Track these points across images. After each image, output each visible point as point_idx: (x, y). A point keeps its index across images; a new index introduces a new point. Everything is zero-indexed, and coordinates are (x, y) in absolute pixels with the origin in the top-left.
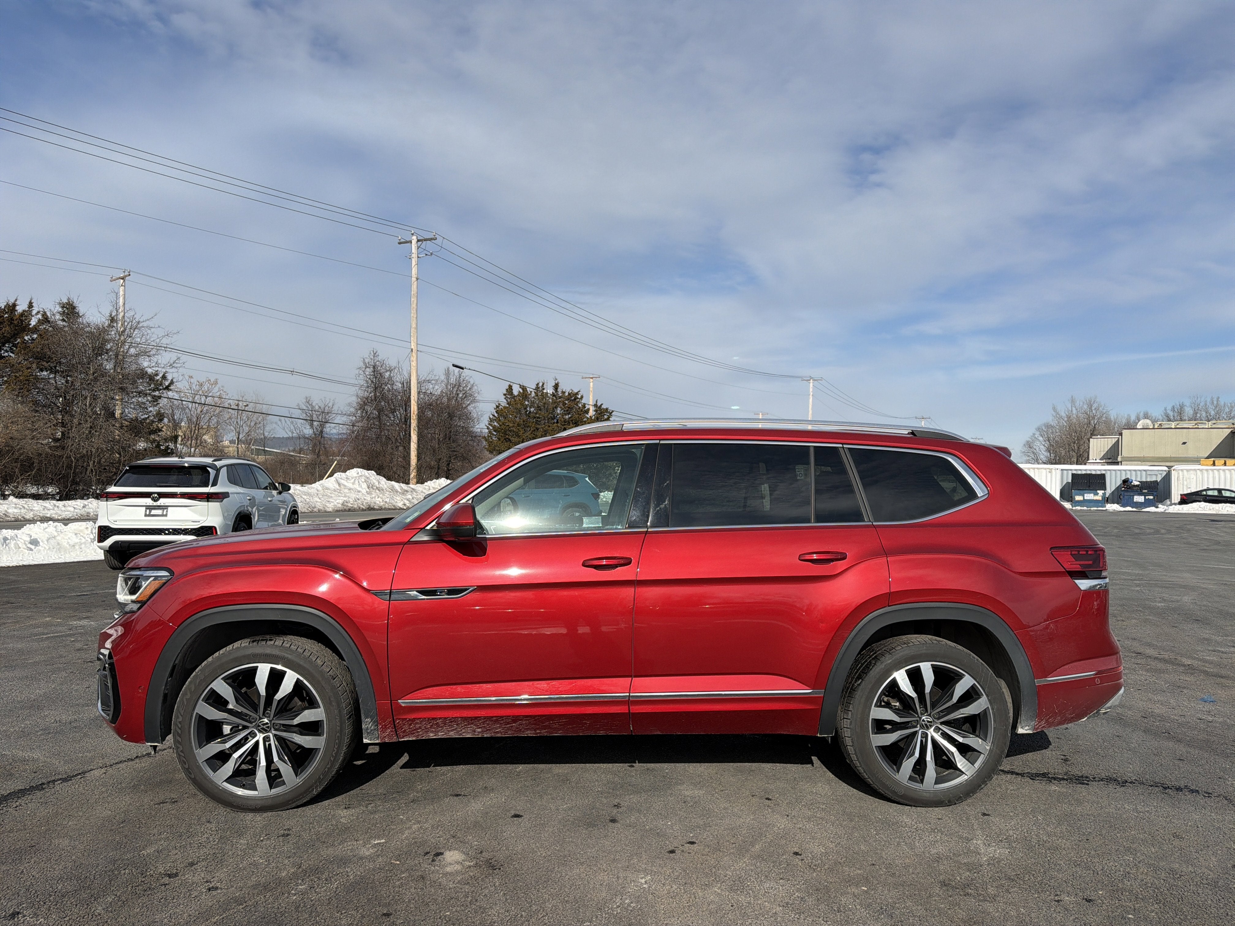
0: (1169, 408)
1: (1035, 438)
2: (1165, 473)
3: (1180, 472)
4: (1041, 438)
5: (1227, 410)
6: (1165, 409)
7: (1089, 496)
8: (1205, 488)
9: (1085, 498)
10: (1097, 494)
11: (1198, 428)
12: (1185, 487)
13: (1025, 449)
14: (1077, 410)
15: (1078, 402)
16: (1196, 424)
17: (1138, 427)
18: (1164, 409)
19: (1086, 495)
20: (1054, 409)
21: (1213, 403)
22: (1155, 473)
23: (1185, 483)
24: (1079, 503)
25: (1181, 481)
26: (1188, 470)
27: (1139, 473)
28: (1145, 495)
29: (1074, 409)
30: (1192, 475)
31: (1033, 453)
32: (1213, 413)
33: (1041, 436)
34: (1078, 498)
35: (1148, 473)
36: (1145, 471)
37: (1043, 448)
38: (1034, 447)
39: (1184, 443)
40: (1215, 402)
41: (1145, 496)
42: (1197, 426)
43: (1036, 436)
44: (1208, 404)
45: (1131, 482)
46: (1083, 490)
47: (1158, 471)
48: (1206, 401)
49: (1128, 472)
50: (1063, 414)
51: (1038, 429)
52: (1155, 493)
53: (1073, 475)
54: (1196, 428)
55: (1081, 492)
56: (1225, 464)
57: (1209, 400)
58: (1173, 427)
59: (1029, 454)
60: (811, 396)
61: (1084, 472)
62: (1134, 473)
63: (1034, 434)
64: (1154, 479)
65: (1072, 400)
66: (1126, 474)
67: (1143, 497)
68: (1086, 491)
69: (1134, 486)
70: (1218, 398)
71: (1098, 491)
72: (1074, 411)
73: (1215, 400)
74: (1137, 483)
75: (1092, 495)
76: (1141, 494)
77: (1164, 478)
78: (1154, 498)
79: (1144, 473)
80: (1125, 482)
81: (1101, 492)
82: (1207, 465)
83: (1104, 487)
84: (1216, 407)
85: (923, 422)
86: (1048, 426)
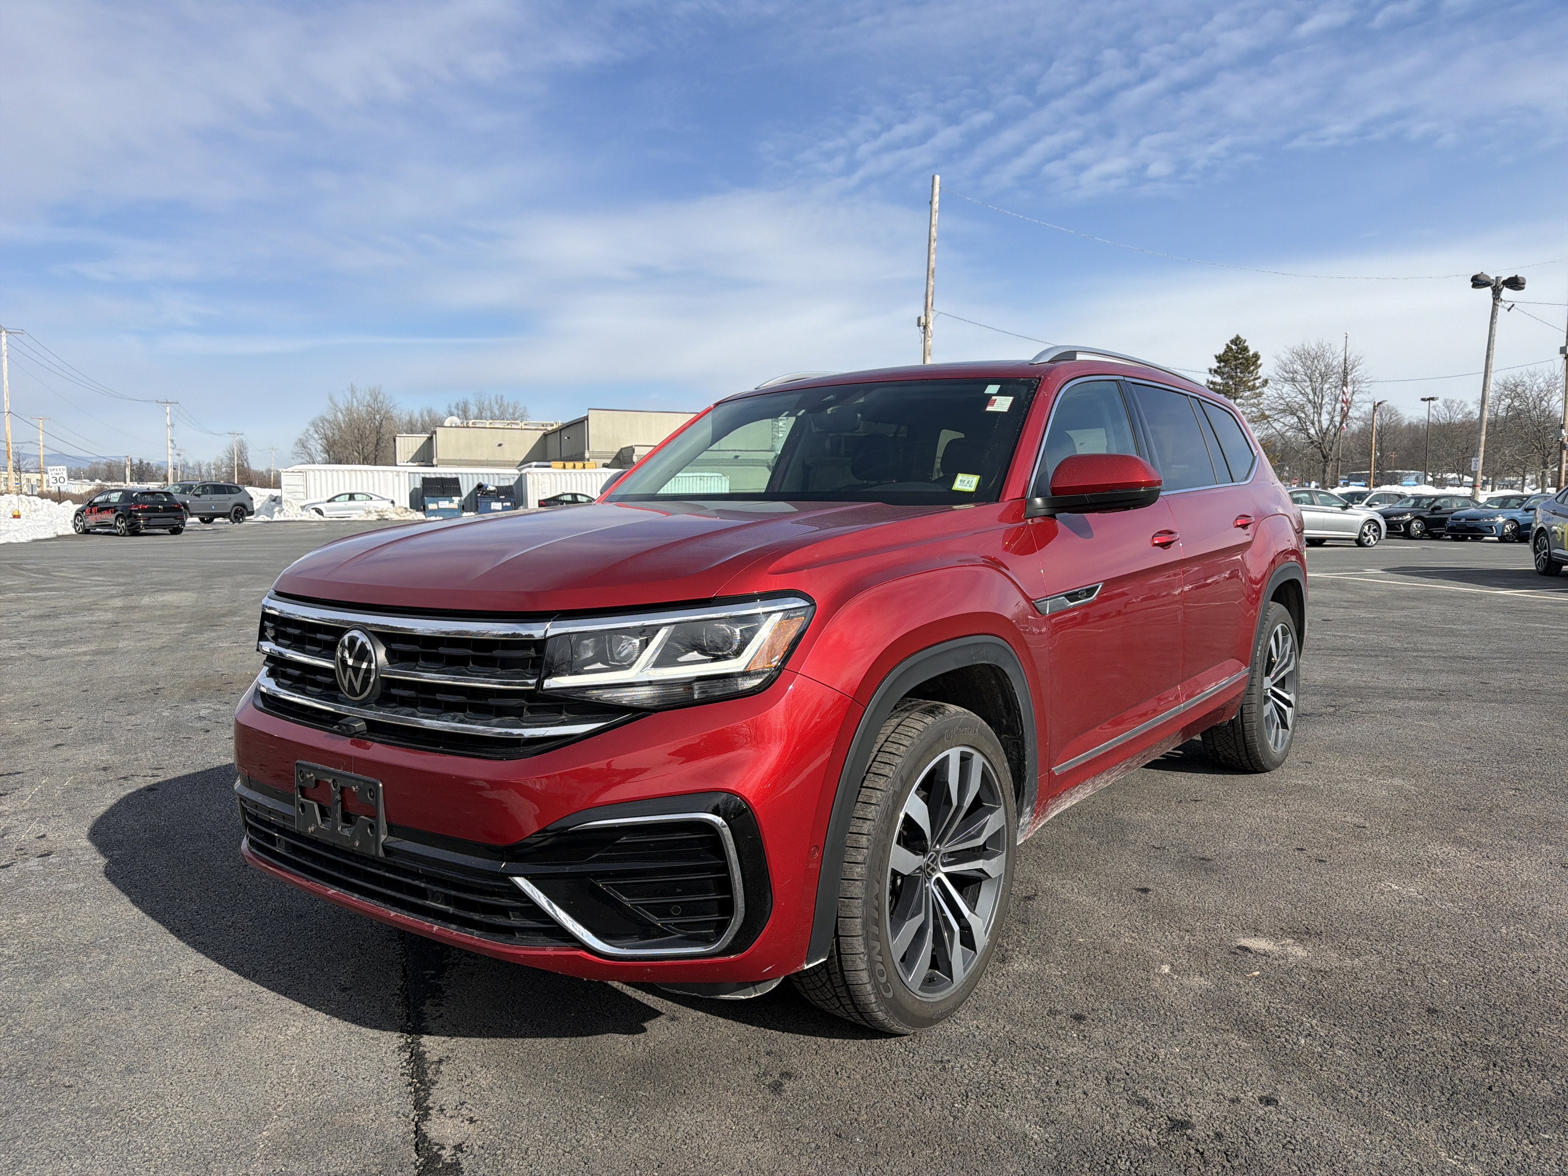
0: (453, 405)
1: (310, 435)
2: (517, 478)
3: (535, 475)
4: (316, 436)
5: (511, 411)
6: (449, 407)
7: (444, 504)
8: (561, 493)
9: (440, 507)
10: (452, 501)
11: (511, 429)
12: (540, 492)
13: (298, 449)
14: (358, 401)
15: (358, 392)
16: (508, 424)
17: (446, 424)
18: (447, 406)
19: (440, 503)
20: (331, 399)
21: (497, 401)
22: (507, 476)
23: (540, 487)
24: (434, 512)
25: (536, 486)
26: (542, 474)
27: (491, 476)
28: (502, 501)
29: (354, 400)
30: (546, 478)
31: (309, 454)
32: (497, 413)
33: (317, 432)
34: (432, 506)
35: (501, 476)
36: (497, 474)
37: (319, 448)
38: (309, 446)
39: (500, 445)
40: (499, 401)
41: (502, 503)
42: (509, 427)
43: (310, 433)
44: (492, 402)
45: (487, 487)
46: (437, 497)
47: (511, 474)
48: (490, 400)
49: (481, 476)
50: (341, 406)
51: (314, 425)
52: (512, 499)
53: (424, 479)
54: (509, 429)
55: (435, 499)
56: (574, 467)
57: (493, 399)
58: (488, 426)
59: (303, 455)
60: (5, 358)
61: (433, 476)
62: (486, 477)
63: (308, 430)
64: (507, 484)
65: (352, 389)
66: (478, 478)
67: (500, 504)
68: (440, 498)
69: (490, 491)
70: (502, 397)
71: (454, 498)
72: (355, 404)
73: (499, 398)
74: (493, 488)
75: (447, 502)
76: (498, 500)
77: (516, 483)
78: (512, 504)
79: (496, 476)
80: (480, 486)
81: (456, 499)
82: (558, 468)
83: (458, 493)
84: (500, 407)
85: (168, 408)
86: (324, 420)
